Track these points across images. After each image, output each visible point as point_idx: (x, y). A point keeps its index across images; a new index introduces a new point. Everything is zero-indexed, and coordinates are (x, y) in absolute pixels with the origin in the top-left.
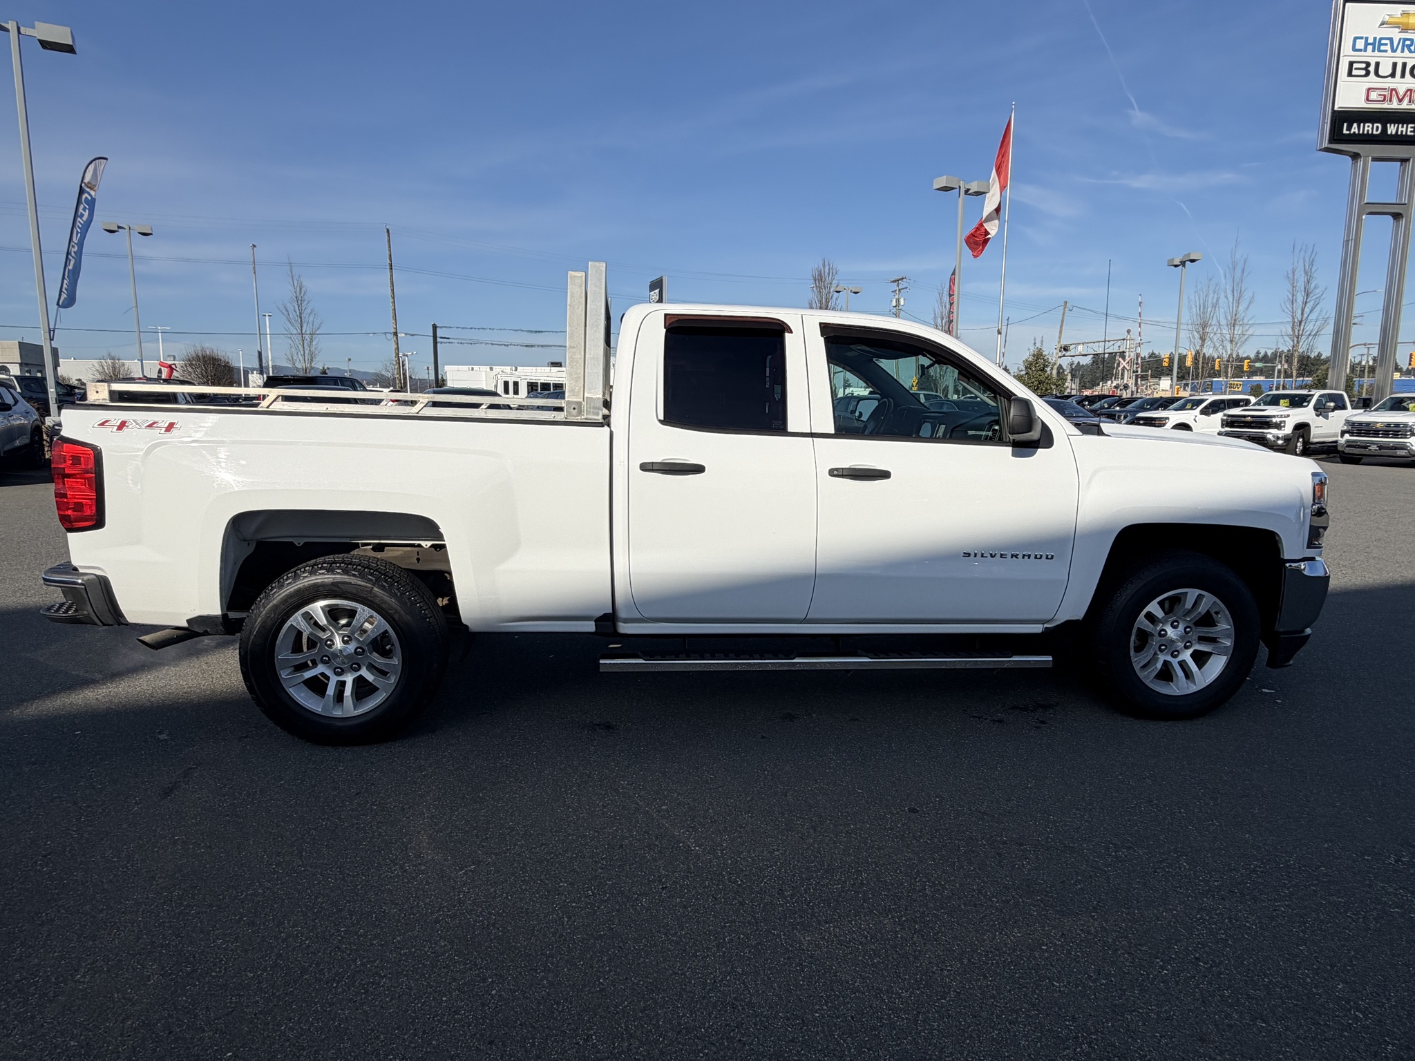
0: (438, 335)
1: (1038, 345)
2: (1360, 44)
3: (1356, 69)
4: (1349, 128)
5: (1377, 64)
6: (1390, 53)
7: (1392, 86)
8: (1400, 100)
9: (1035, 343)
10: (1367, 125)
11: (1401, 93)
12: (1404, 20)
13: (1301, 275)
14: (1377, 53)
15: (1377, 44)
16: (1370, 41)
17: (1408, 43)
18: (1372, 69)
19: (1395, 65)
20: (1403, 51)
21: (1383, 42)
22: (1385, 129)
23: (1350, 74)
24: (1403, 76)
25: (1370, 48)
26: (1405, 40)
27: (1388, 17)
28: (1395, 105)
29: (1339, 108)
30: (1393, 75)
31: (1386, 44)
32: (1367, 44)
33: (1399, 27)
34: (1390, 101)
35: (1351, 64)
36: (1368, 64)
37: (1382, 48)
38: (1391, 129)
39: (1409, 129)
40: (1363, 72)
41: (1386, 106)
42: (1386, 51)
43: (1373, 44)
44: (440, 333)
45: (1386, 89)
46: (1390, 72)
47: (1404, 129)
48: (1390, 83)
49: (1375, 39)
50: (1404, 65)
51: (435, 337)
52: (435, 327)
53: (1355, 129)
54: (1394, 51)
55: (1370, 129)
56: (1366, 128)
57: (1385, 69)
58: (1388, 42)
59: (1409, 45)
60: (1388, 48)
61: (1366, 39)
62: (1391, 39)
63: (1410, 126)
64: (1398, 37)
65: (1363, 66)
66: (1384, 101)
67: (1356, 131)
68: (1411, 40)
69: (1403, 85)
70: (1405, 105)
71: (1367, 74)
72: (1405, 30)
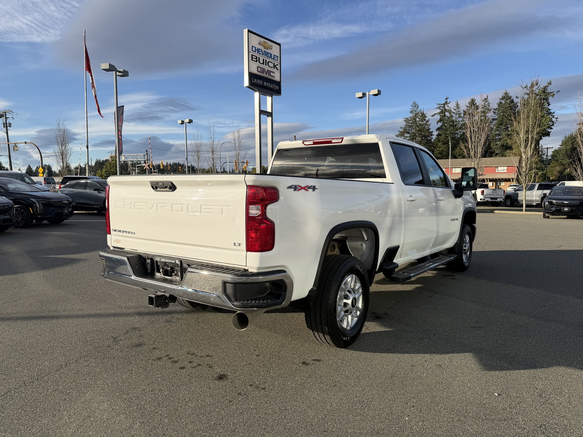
2: (254, 49)
3: (254, 58)
4: (254, 81)
5: (259, 58)
7: (264, 68)
8: (266, 74)
10: (258, 80)
11: (266, 71)
12: (264, 44)
14: (258, 54)
15: (258, 50)
16: (256, 49)
17: (266, 53)
18: (258, 59)
19: (263, 60)
20: (265, 56)
21: (260, 50)
22: (263, 83)
23: (252, 60)
24: (266, 65)
25: (256, 51)
26: (265, 52)
27: (260, 41)
29: (250, 71)
30: (263, 63)
31: (261, 52)
32: (256, 50)
33: (263, 46)
34: (264, 73)
35: (252, 55)
36: (257, 57)
37: (260, 52)
38: (265, 84)
39: (269, 85)
40: (255, 60)
41: (262, 74)
42: (261, 54)
43: (257, 50)
45: (262, 68)
47: (267, 84)
48: (262, 66)
49: (258, 48)
50: (266, 60)
53: (255, 81)
54: (263, 55)
55: (259, 82)
57: (261, 61)
58: (261, 51)
59: (266, 54)
60: (261, 53)
61: (255, 47)
62: (262, 50)
63: (269, 84)
64: (263, 50)
65: (255, 57)
66: (262, 72)
67: (256, 81)
68: (267, 52)
69: (266, 68)
70: (267, 76)
71: (257, 61)
72: (265, 48)
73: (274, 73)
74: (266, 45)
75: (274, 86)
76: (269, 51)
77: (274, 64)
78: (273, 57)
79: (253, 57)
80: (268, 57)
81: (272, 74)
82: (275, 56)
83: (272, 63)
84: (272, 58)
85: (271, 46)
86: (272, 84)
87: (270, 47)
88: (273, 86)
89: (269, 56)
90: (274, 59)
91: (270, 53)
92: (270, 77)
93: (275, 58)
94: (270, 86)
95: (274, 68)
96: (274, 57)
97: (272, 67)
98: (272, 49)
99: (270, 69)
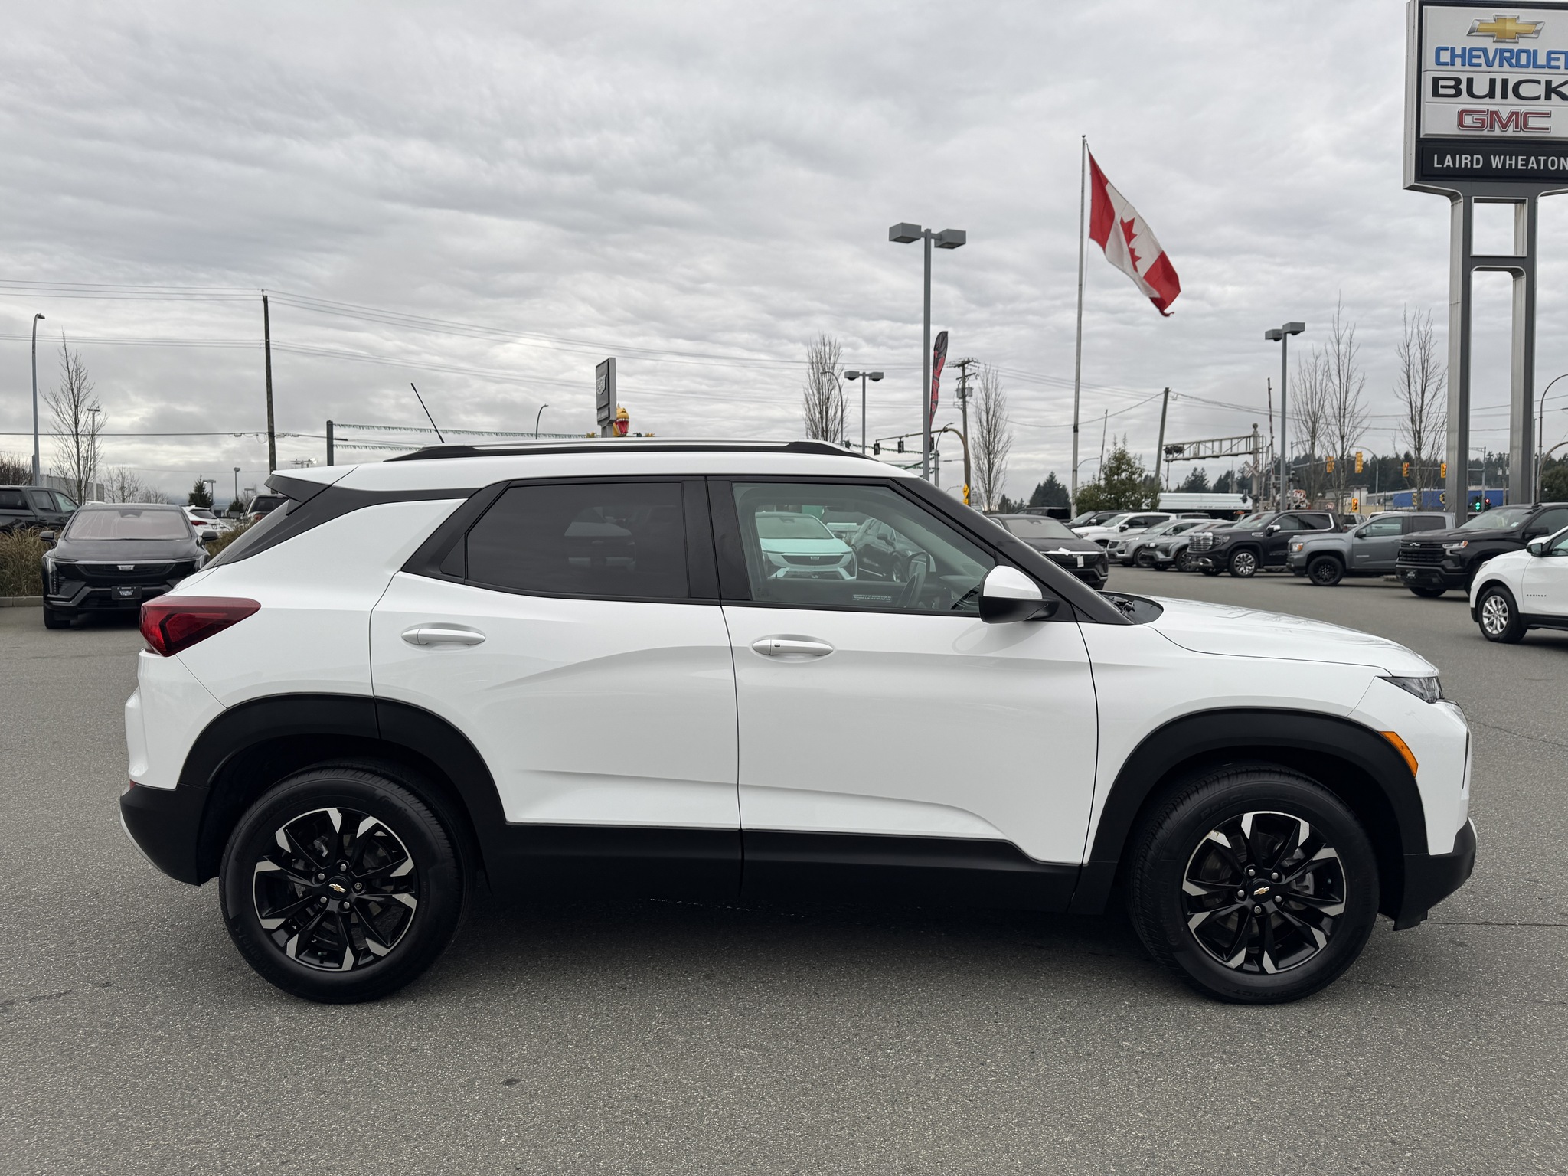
0: (335, 436)
1: (1120, 445)
2: (1445, 57)
3: (1442, 87)
4: (1441, 161)
5: (1470, 81)
6: (1484, 68)
7: (1492, 108)
8: (1504, 127)
9: (1115, 444)
10: (1464, 156)
11: (1504, 116)
12: (1499, 26)
13: (1416, 350)
14: (1467, 68)
15: (1467, 57)
16: (1458, 52)
17: (1507, 54)
18: (1463, 87)
19: (1493, 82)
20: (1501, 65)
21: (1474, 53)
22: (1488, 162)
23: (1436, 94)
24: (1504, 96)
25: (1458, 61)
26: (1503, 51)
27: (1478, 23)
28: (1497, 132)
29: (1426, 135)
30: (1491, 94)
31: (1479, 57)
32: (1453, 56)
33: (1493, 36)
34: (1491, 127)
35: (1436, 80)
36: (1458, 81)
37: (1475, 61)
38: (1497, 162)
39: (1520, 162)
40: (1452, 91)
41: (1485, 133)
42: (1480, 65)
43: (1463, 56)
44: (337, 433)
45: (1485, 112)
46: (1486, 90)
47: (1513, 162)
48: (1487, 105)
49: (1464, 49)
50: (1505, 82)
51: (330, 438)
52: (330, 426)
53: (1448, 161)
54: (1489, 64)
55: (1468, 161)
56: (1464, 161)
57: (1481, 88)
58: (1481, 53)
59: (1509, 58)
60: (1482, 61)
61: (1453, 50)
62: (1485, 51)
63: (1520, 158)
64: (1491, 46)
65: (1452, 83)
66: (1483, 126)
67: (1451, 164)
68: (1511, 51)
69: (1505, 107)
70: (1510, 132)
71: (1458, 93)
72: (1501, 37)
73: (1547, 115)
74: (1510, 27)
75: (1546, 162)
76: (1524, 44)
77: (1548, 83)
78: (1542, 60)
79: (1442, 83)
80: (1518, 65)
81: (1533, 122)
82: (1553, 56)
83: (1538, 82)
84: (1536, 66)
85: (1536, 24)
86: (1533, 158)
87: (1532, 28)
88: (1538, 162)
89: (1523, 60)
90: (1549, 66)
91: (1527, 52)
92: (1522, 134)
93: (1558, 59)
94: (1527, 165)
95: (1548, 97)
96: (1549, 59)
97: (1538, 98)
98: (1538, 32)
99: (1523, 107)
